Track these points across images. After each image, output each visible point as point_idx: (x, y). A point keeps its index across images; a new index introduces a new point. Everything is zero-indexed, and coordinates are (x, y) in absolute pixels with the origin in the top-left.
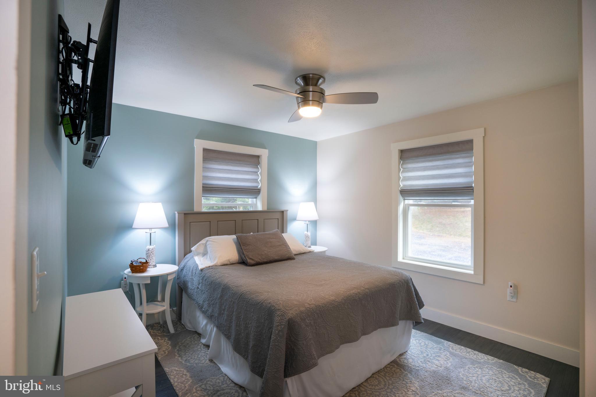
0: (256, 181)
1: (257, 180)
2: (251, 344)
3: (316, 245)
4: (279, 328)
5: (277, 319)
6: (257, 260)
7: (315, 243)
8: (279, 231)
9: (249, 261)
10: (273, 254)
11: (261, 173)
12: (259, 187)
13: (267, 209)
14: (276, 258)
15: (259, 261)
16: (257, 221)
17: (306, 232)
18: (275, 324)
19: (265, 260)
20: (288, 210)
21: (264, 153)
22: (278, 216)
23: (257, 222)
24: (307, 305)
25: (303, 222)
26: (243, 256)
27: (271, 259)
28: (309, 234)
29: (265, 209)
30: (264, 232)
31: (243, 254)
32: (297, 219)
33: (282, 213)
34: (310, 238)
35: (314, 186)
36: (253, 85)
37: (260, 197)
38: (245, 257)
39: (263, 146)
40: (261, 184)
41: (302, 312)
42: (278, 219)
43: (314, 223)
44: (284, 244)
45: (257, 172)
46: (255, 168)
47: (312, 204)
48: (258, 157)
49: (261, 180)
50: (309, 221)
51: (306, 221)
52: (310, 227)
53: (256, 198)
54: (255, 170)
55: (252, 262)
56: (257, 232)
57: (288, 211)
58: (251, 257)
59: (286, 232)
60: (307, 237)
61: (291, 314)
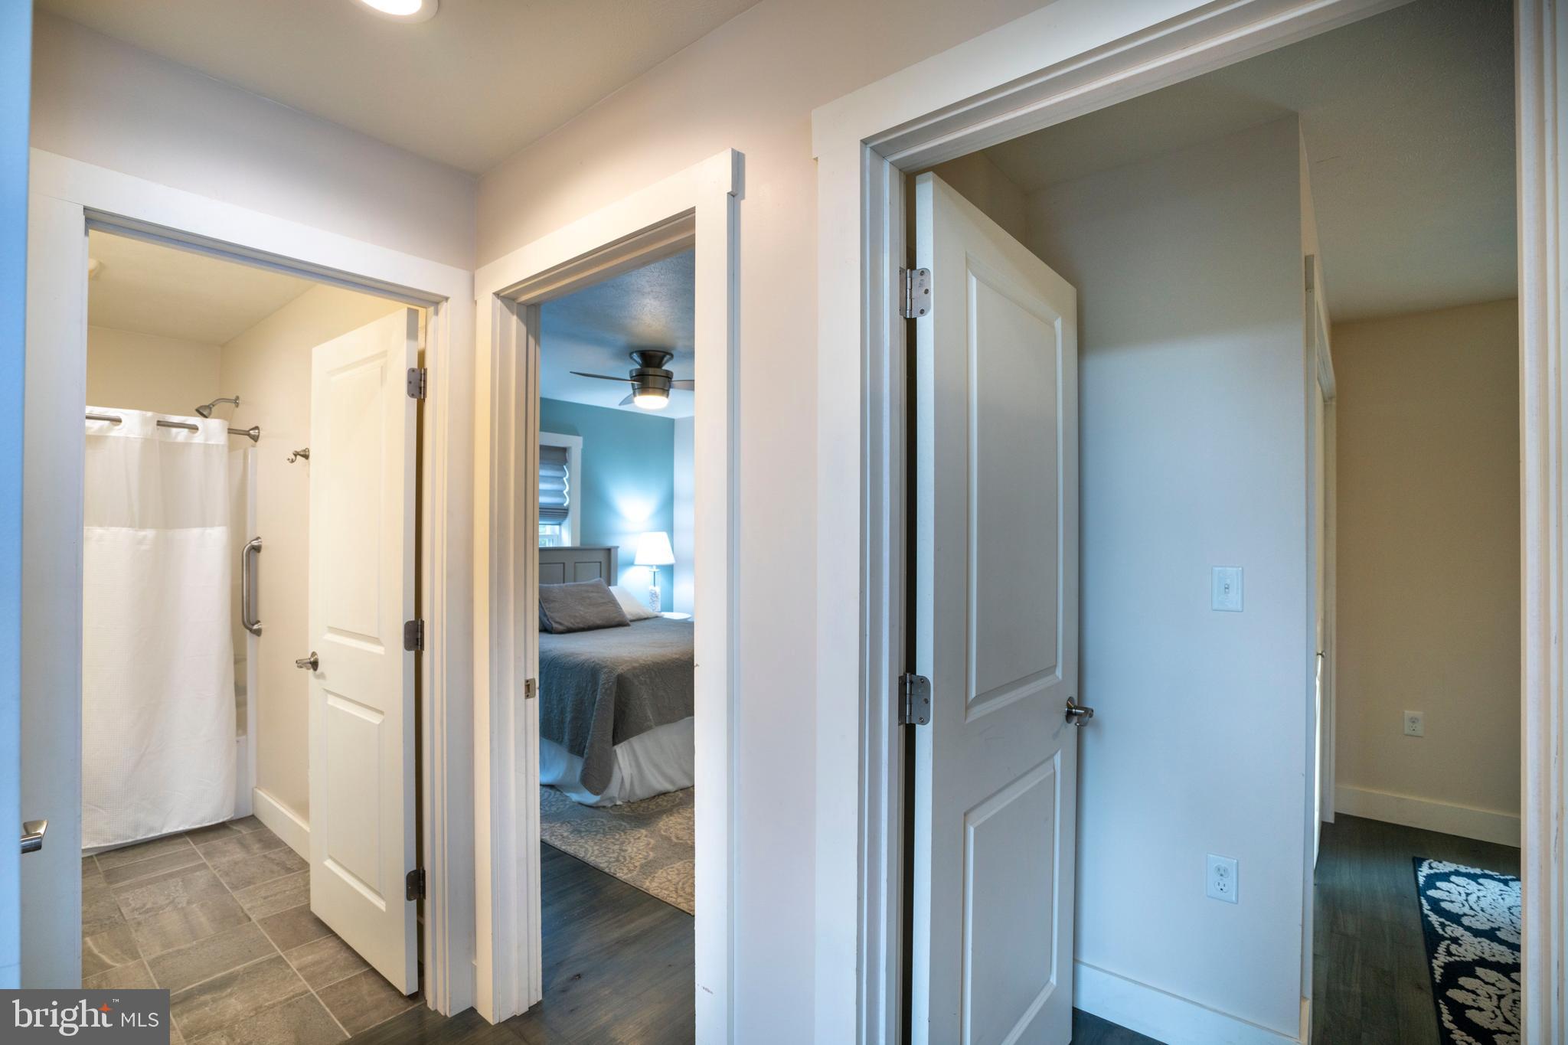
0: (560, 493)
1: (562, 491)
2: (568, 717)
3: (672, 611)
4: (606, 686)
5: (602, 678)
6: (568, 624)
7: (670, 608)
8: (603, 581)
9: (555, 625)
10: (592, 616)
11: (569, 480)
12: (565, 505)
13: (581, 544)
14: (599, 622)
15: (571, 626)
16: (562, 565)
17: (651, 587)
18: (601, 682)
19: (581, 626)
20: (618, 547)
21: (575, 444)
22: (601, 557)
23: (562, 567)
24: (641, 662)
25: (648, 569)
26: (545, 619)
27: (591, 624)
28: (658, 589)
29: (578, 544)
30: (575, 581)
31: (545, 615)
32: (636, 563)
33: (609, 551)
34: (660, 597)
35: (668, 503)
36: (571, 372)
37: (567, 523)
38: (548, 620)
39: (572, 431)
40: (570, 499)
41: (634, 668)
42: (600, 562)
43: (669, 570)
44: (612, 601)
45: (562, 478)
46: (558, 470)
47: (664, 535)
48: (564, 450)
49: (569, 493)
50: (658, 567)
51: (652, 566)
52: (660, 578)
53: (560, 524)
54: (558, 474)
55: (561, 628)
56: (562, 581)
57: (619, 550)
58: (558, 620)
59: (616, 584)
60: (654, 595)
61: (620, 670)
